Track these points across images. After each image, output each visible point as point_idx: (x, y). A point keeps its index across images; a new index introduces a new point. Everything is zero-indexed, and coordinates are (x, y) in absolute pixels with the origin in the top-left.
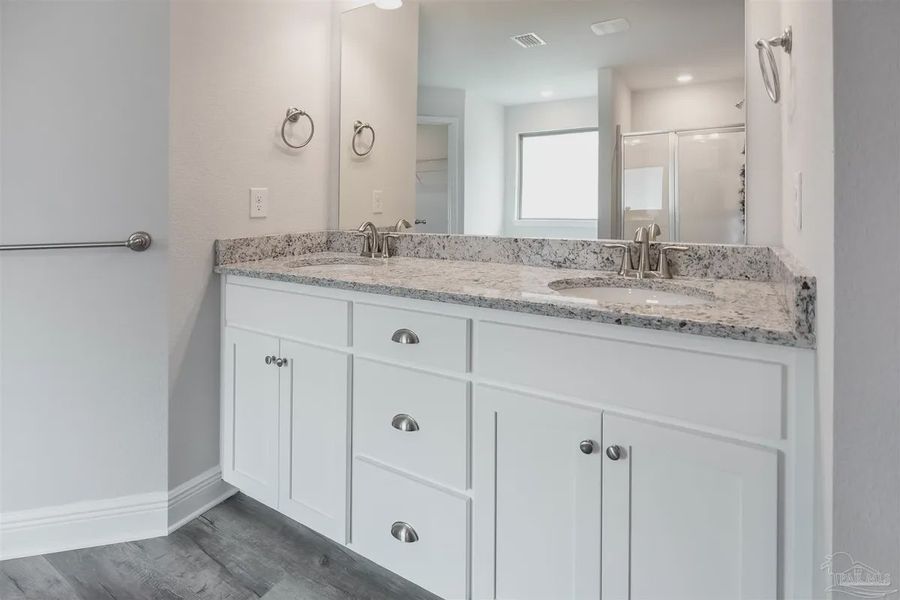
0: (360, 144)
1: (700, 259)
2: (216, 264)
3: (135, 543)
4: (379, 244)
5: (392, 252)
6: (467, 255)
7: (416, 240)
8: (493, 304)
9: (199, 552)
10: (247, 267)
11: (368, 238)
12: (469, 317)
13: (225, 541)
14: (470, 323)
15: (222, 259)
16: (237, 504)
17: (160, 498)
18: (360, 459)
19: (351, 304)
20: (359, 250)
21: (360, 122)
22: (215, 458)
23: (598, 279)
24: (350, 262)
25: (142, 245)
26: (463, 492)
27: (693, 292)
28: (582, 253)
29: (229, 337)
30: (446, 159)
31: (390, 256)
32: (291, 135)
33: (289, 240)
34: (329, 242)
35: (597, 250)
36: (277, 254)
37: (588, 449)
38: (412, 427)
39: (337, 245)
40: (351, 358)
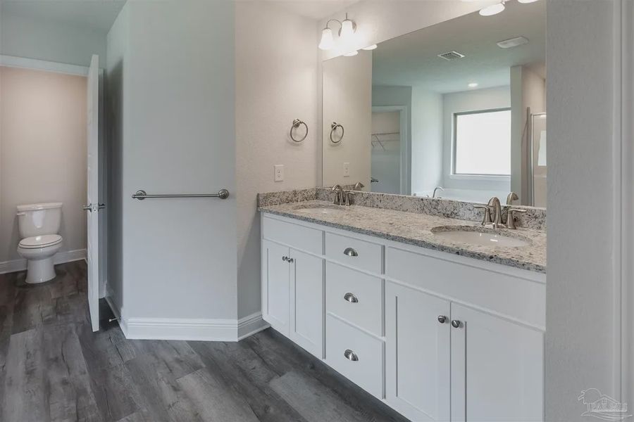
0: (335, 136)
1: (536, 217)
2: (258, 206)
3: (223, 342)
4: (344, 198)
5: (351, 202)
6: (394, 207)
7: (365, 196)
8: (394, 239)
9: (251, 351)
10: (274, 208)
11: (338, 194)
12: (383, 244)
13: (264, 349)
14: (384, 247)
15: (262, 203)
16: (269, 332)
17: (234, 323)
18: (329, 314)
19: (324, 233)
20: (333, 199)
21: (335, 123)
22: (259, 308)
23: (467, 226)
24: (327, 207)
25: (225, 196)
26: (380, 338)
27: (524, 239)
28: (461, 210)
29: (265, 245)
30: (399, 133)
31: (350, 204)
32: (295, 134)
33: (295, 193)
34: (317, 194)
35: (471, 209)
36: (288, 201)
37: (443, 320)
38: (355, 301)
39: (321, 196)
40: (324, 261)
